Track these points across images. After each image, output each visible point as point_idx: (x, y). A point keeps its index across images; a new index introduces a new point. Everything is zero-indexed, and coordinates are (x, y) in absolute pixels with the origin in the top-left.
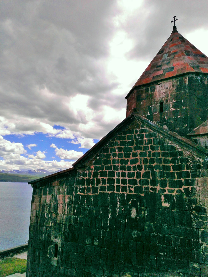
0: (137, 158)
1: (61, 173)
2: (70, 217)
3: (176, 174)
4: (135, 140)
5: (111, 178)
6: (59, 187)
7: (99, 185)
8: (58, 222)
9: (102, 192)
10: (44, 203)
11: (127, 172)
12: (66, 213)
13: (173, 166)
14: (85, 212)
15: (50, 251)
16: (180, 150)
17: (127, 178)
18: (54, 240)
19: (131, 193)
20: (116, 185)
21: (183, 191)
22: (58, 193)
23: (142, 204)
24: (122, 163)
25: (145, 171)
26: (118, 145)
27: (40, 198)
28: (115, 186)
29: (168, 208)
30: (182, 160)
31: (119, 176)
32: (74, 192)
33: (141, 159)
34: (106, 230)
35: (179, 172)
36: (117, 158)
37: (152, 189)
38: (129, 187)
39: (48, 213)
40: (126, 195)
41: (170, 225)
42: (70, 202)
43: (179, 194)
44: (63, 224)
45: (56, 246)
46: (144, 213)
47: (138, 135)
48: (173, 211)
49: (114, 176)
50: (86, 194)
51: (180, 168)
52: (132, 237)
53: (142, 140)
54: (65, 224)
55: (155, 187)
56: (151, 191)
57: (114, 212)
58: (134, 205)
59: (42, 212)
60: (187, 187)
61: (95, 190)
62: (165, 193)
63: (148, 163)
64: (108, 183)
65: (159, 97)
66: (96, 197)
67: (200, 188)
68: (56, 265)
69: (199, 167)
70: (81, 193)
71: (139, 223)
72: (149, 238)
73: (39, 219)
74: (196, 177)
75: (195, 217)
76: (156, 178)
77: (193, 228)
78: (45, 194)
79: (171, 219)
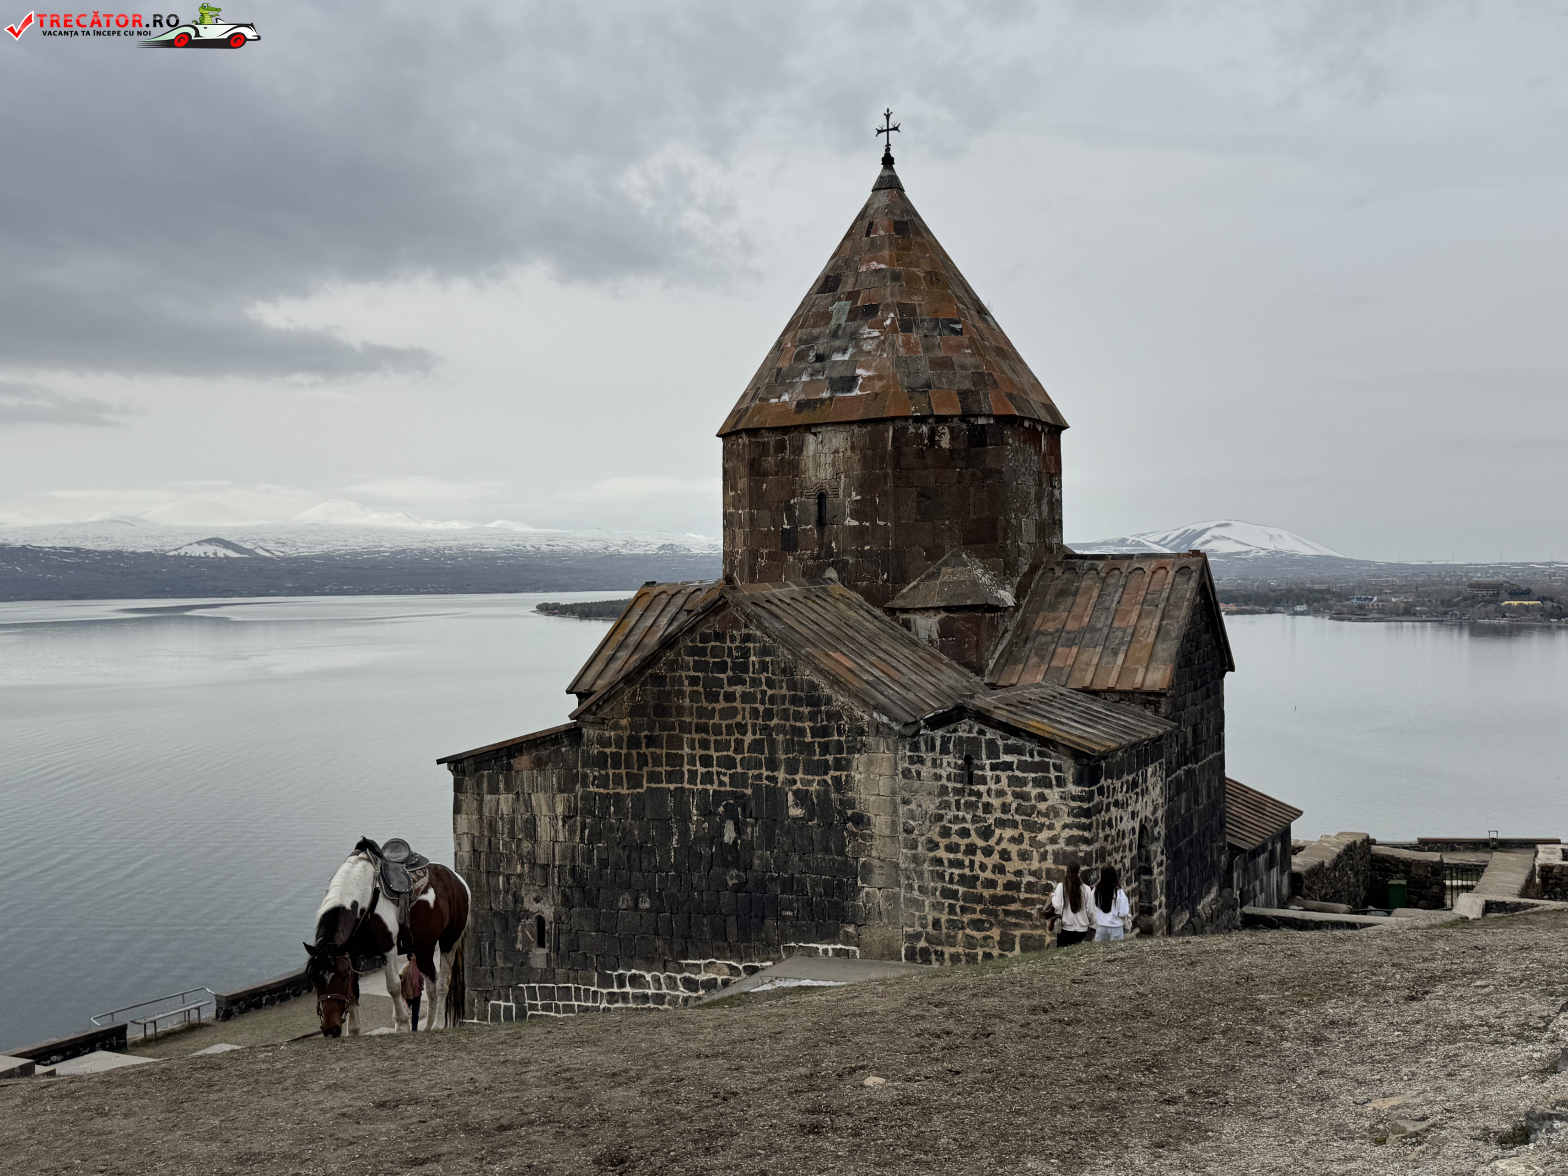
0: (734, 704)
1: (538, 736)
2: (574, 847)
3: (816, 745)
4: (729, 660)
5: (675, 752)
6: (535, 771)
7: (645, 769)
8: (538, 862)
9: (653, 785)
10: (493, 814)
11: (712, 738)
12: (561, 839)
13: (811, 728)
14: (613, 835)
15: (525, 935)
16: (828, 691)
17: (712, 752)
18: (533, 907)
19: (722, 789)
20: (688, 770)
21: (830, 782)
22: (534, 788)
23: (748, 812)
24: (699, 716)
25: (752, 737)
26: (689, 670)
27: (481, 802)
28: (686, 771)
29: (801, 818)
30: (830, 716)
31: (693, 748)
32: (579, 785)
34: (667, 873)
35: (823, 740)
36: (687, 701)
37: (768, 778)
38: (717, 772)
39: (508, 840)
40: (711, 791)
41: (804, 854)
42: (569, 812)
43: (822, 788)
44: (554, 867)
45: (541, 921)
46: (752, 832)
47: (736, 647)
48: (810, 823)
49: (682, 749)
50: (611, 792)
51: (824, 732)
52: (727, 884)
53: (745, 662)
54: (560, 866)
55: (775, 773)
56: (768, 783)
57: (684, 833)
58: (730, 813)
59: (490, 840)
61: (634, 780)
62: (795, 787)
63: (761, 719)
64: (667, 766)
65: (816, 476)
66: (638, 798)
67: (862, 776)
68: (544, 966)
69: (862, 732)
70: (597, 787)
71: (742, 854)
72: (761, 884)
73: (483, 856)
74: (854, 753)
75: (851, 835)
76: (777, 753)
77: (847, 857)
78: (494, 790)
79: (806, 842)
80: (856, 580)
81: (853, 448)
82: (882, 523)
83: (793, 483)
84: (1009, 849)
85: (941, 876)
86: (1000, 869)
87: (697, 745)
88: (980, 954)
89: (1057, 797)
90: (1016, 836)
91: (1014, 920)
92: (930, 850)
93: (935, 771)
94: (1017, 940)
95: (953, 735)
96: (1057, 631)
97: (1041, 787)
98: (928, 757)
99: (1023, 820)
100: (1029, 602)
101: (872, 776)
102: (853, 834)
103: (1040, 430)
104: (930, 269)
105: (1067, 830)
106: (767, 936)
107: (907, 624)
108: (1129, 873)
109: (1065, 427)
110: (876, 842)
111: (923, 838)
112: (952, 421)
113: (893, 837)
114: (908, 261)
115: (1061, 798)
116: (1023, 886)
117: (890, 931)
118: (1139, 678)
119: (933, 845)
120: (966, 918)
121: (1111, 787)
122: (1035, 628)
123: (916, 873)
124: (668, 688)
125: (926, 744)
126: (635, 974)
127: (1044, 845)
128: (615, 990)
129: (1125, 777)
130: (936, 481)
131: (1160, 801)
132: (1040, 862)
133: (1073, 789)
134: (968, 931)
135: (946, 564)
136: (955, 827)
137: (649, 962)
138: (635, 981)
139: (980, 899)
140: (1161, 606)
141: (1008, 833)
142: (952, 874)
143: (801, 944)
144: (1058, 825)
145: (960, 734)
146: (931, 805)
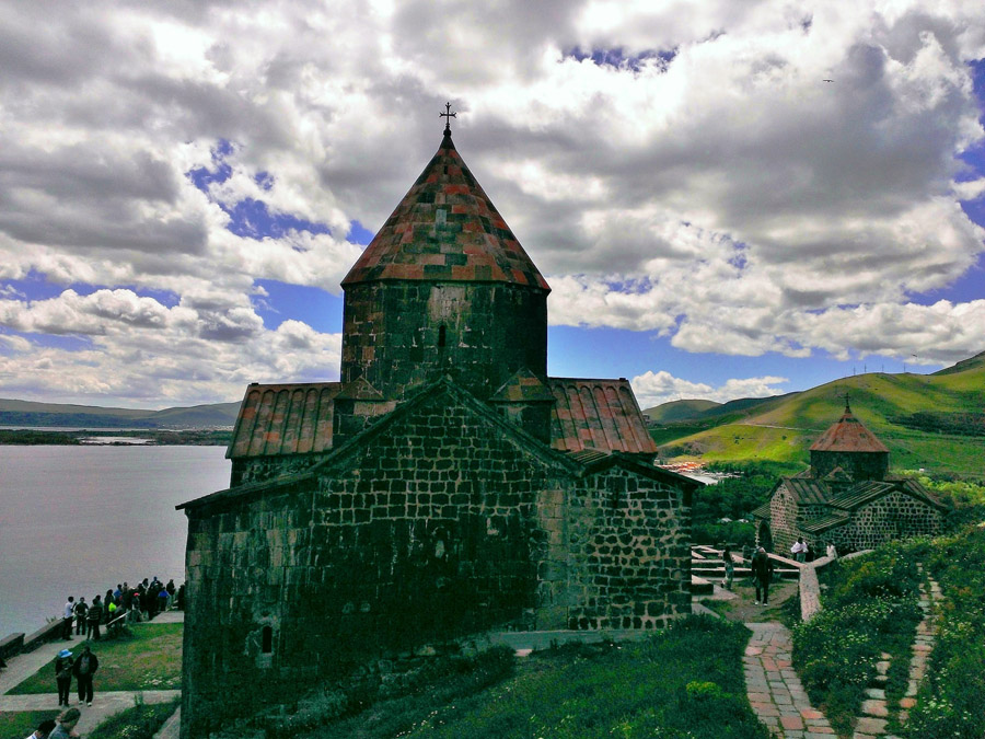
0: (449, 458)
2: (304, 570)
3: (510, 485)
4: (445, 427)
5: (398, 493)
6: (272, 512)
7: (373, 507)
8: (270, 583)
9: (378, 518)
10: (227, 549)
11: (429, 482)
12: (293, 564)
13: (507, 474)
14: (341, 558)
15: (251, 643)
17: (429, 492)
18: (262, 620)
19: (436, 518)
20: (409, 506)
21: (519, 510)
22: (270, 525)
23: (455, 534)
24: (420, 467)
25: (462, 481)
26: (413, 434)
27: (215, 540)
28: (406, 507)
29: (496, 536)
30: (520, 464)
31: (414, 490)
32: (312, 521)
33: (456, 462)
34: (386, 583)
35: (515, 482)
36: (411, 457)
37: (472, 509)
38: (433, 507)
39: (240, 568)
40: (427, 521)
41: (498, 561)
42: (301, 543)
43: (513, 515)
44: (284, 587)
45: (268, 630)
46: (458, 548)
47: (451, 418)
48: (503, 540)
49: (404, 490)
50: (342, 525)
52: (436, 587)
53: (458, 429)
54: (290, 585)
55: (478, 506)
56: (472, 513)
57: (403, 553)
58: (441, 536)
60: (525, 504)
61: (362, 515)
62: (493, 515)
63: (469, 468)
64: (391, 503)
65: (439, 314)
66: (365, 531)
67: (543, 505)
68: (269, 667)
69: (543, 476)
70: (329, 522)
71: (449, 564)
72: (463, 585)
73: (214, 582)
74: (537, 490)
76: (480, 491)
77: (529, 561)
78: (230, 529)
79: (499, 552)
80: (466, 383)
82: (486, 347)
83: (421, 317)
84: (641, 549)
85: (595, 569)
86: (635, 562)
87: (417, 488)
88: (622, 619)
89: (672, 514)
90: (646, 540)
91: (644, 595)
92: (588, 553)
93: (594, 500)
94: (646, 607)
95: (607, 476)
96: (574, 420)
97: (663, 508)
98: (589, 491)
99: (650, 530)
101: (550, 505)
102: (533, 544)
105: (678, 534)
106: (466, 622)
107: (501, 412)
110: (551, 549)
111: (584, 545)
113: (563, 545)
115: (675, 514)
116: (649, 571)
117: (558, 610)
119: (590, 549)
120: (612, 596)
123: (578, 568)
124: (394, 447)
125: (588, 482)
127: (664, 545)
132: (661, 556)
133: (682, 508)
134: (613, 605)
135: (521, 375)
136: (606, 536)
139: (621, 582)
141: (641, 538)
142: (603, 568)
144: (673, 531)
145: (611, 475)
146: (590, 523)
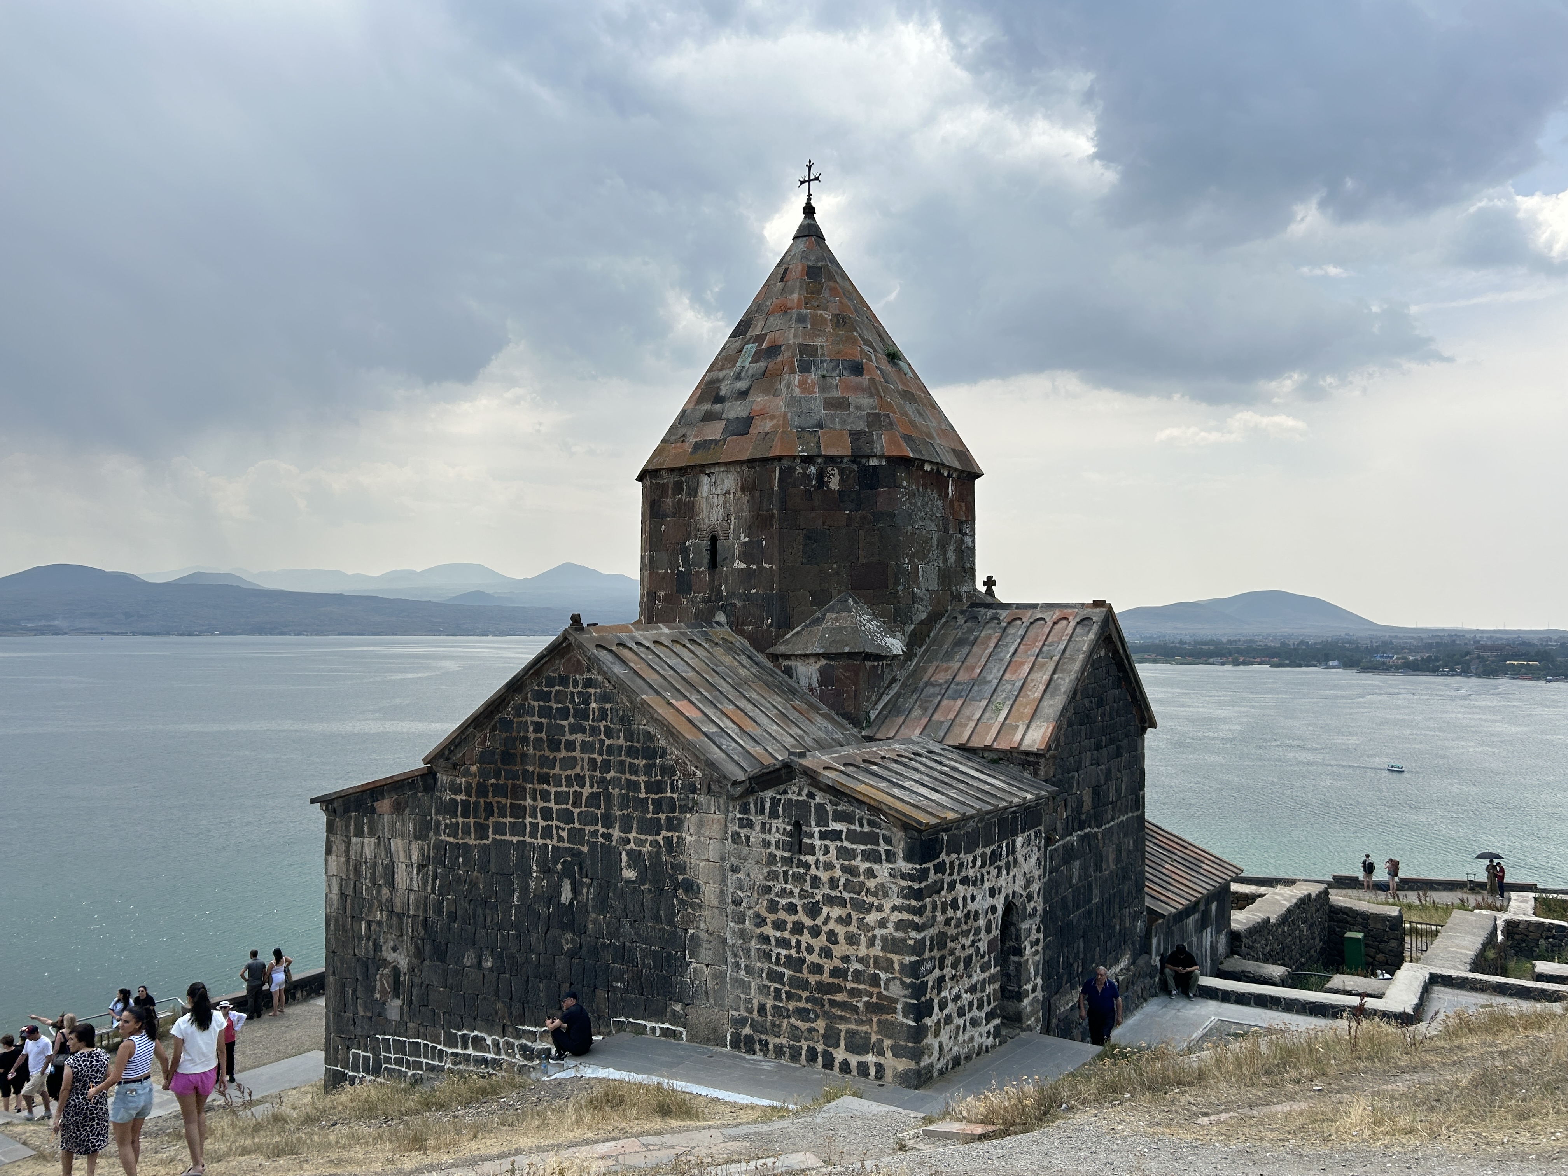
1: (396, 779)
2: (426, 898)
3: (650, 802)
5: (518, 802)
6: (395, 816)
7: (491, 820)
8: (395, 910)
9: (498, 837)
10: (358, 858)
11: (553, 790)
12: (415, 888)
13: (645, 783)
14: (461, 887)
15: (382, 985)
16: (663, 743)
17: (552, 805)
18: (390, 956)
19: (561, 845)
20: (530, 823)
21: (662, 843)
22: (393, 833)
23: (584, 872)
24: (542, 766)
25: (590, 791)
26: (534, 715)
27: (349, 843)
28: (528, 824)
29: (634, 881)
30: (663, 770)
31: (535, 800)
32: (432, 833)
34: (508, 931)
35: (656, 797)
36: (531, 749)
37: (603, 835)
38: (556, 826)
39: (370, 885)
40: (550, 847)
41: (635, 921)
42: (422, 861)
43: (655, 850)
44: (408, 917)
45: (396, 971)
46: (588, 893)
47: (579, 692)
48: (642, 888)
49: (525, 799)
50: (461, 842)
51: (658, 787)
52: (562, 947)
53: (586, 709)
54: (414, 916)
55: (610, 831)
56: (603, 841)
57: (525, 889)
58: (568, 872)
59: (355, 883)
60: (670, 834)
61: (481, 831)
62: (628, 847)
63: (598, 771)
64: (511, 817)
65: (709, 518)
66: (484, 849)
67: (693, 839)
68: (399, 1019)
69: (694, 790)
70: (448, 836)
71: (577, 916)
72: (595, 951)
73: (349, 899)
74: (686, 812)
75: (680, 903)
76: (612, 809)
77: (676, 927)
78: (359, 833)
79: (637, 908)
80: (743, 624)
81: (743, 489)
82: (768, 566)
83: (689, 525)
84: (836, 931)
85: (768, 956)
86: (827, 953)
87: (538, 796)
88: (805, 1048)
89: (886, 874)
90: (844, 916)
91: (839, 1013)
92: (758, 925)
93: (764, 836)
94: (842, 1035)
95: (783, 797)
96: (946, 682)
97: (870, 862)
98: (757, 820)
99: (851, 898)
100: (926, 652)
101: (702, 839)
102: (682, 902)
103: (946, 474)
104: (838, 312)
105: (896, 913)
106: (598, 1008)
107: (788, 671)
108: (986, 959)
109: (979, 475)
110: (706, 913)
111: (751, 911)
112: (842, 462)
113: (722, 909)
114: (816, 304)
115: (891, 875)
116: (850, 973)
117: (716, 1014)
118: (1018, 737)
119: (760, 921)
120: (792, 1005)
121: (957, 863)
122: (925, 679)
123: (742, 950)
124: (514, 734)
125: (756, 805)
126: (477, 1036)
127: (873, 928)
128: (459, 1051)
129: (979, 851)
130: (824, 523)
131: (1036, 873)
132: (868, 948)
133: (903, 865)
134: (793, 1020)
135: (829, 610)
136: (783, 902)
137: (489, 1026)
138: (478, 1043)
139: (805, 985)
140: (1056, 658)
141: (836, 912)
142: (778, 954)
143: (631, 1020)
144: (887, 907)
145: (790, 796)
146: (759, 875)
